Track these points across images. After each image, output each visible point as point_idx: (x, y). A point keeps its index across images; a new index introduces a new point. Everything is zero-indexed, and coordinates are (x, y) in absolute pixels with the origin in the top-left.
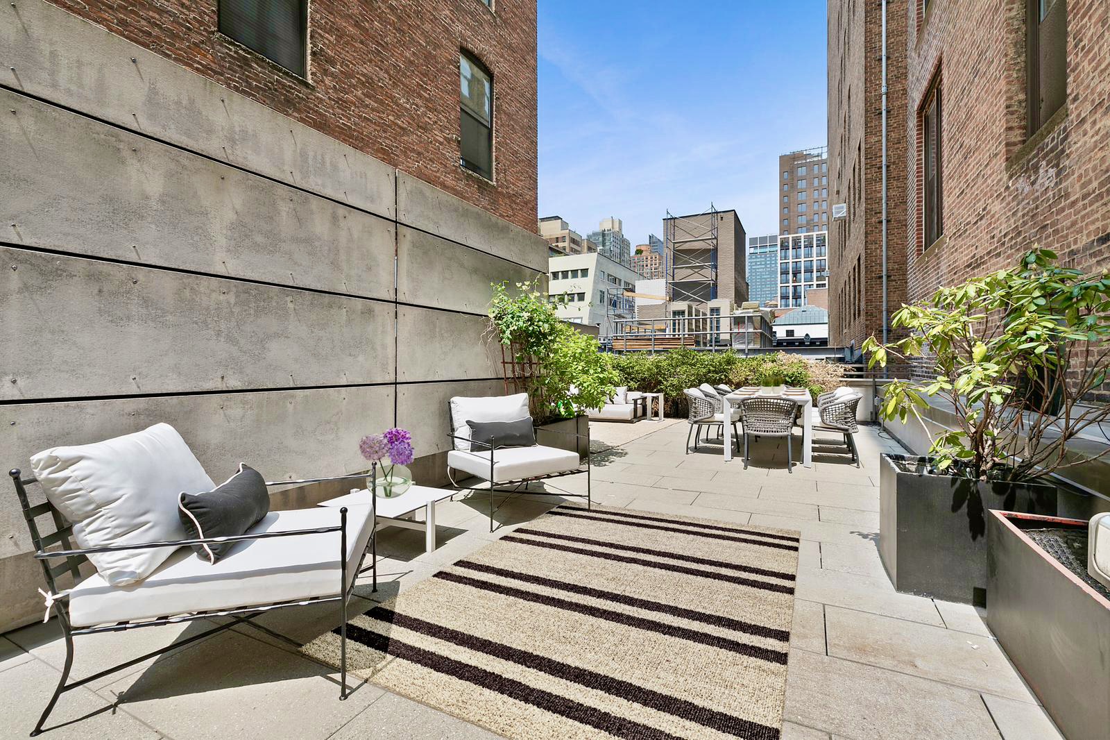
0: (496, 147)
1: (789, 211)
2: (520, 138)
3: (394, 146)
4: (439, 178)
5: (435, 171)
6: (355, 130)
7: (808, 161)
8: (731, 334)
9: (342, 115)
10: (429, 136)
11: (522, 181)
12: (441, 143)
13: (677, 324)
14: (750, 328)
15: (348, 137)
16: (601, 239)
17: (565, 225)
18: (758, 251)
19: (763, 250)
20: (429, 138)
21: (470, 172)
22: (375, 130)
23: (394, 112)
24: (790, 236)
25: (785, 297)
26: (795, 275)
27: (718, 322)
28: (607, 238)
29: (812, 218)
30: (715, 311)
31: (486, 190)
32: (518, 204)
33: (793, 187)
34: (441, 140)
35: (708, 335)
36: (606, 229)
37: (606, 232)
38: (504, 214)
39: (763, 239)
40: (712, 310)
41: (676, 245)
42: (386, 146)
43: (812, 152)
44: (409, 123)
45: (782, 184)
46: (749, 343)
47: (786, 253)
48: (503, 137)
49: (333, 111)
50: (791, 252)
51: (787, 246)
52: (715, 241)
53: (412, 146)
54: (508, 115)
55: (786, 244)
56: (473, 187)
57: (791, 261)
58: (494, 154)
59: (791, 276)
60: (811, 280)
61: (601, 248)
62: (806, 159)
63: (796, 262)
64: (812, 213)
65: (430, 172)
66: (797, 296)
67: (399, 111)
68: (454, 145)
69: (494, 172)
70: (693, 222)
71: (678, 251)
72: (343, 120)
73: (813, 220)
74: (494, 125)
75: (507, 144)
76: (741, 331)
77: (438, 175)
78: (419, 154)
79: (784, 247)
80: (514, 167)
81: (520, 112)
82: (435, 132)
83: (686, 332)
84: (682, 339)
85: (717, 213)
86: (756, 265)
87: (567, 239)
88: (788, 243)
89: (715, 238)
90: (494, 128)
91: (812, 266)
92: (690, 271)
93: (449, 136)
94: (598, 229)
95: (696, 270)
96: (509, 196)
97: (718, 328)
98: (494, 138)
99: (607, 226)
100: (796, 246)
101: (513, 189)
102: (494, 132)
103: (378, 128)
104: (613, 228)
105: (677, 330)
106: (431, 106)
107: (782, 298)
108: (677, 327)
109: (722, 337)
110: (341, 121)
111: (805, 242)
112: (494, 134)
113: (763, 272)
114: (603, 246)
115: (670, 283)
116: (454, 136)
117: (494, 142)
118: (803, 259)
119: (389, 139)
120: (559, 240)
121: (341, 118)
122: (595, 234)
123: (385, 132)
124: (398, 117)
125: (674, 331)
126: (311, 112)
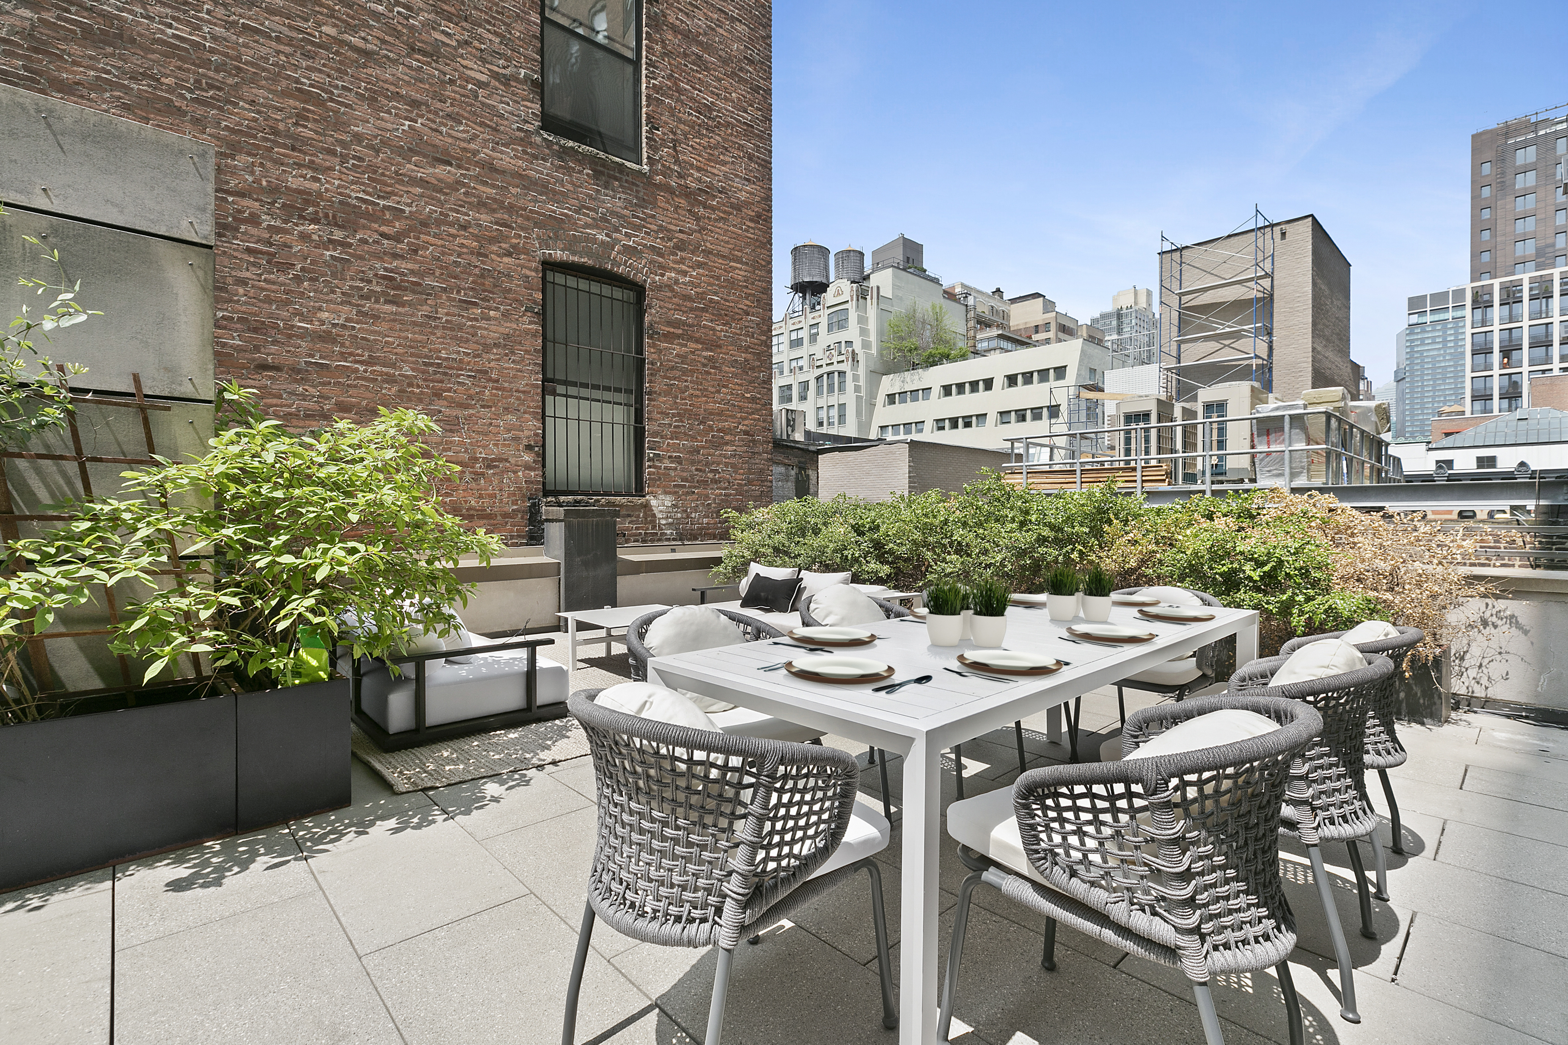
0: (648, 97)
1: (1494, 236)
2: (719, 80)
3: (337, 87)
4: (475, 153)
5: (464, 140)
6: (212, 51)
7: (1542, 132)
8: (1253, 456)
9: (174, 18)
10: (447, 69)
11: (724, 163)
12: (480, 84)
13: (1133, 441)
14: (1300, 441)
15: (193, 64)
16: (1114, 323)
17: (1049, 306)
18: (1428, 318)
19: (1437, 317)
20: (445, 74)
21: (571, 144)
22: (278, 52)
23: (338, 19)
24: (1496, 283)
25: (1482, 397)
26: (1506, 353)
27: (1222, 431)
28: (1126, 320)
29: (1549, 241)
30: (1217, 407)
31: (616, 179)
32: (713, 209)
33: (1503, 186)
34: (484, 78)
35: (1200, 460)
36: (1124, 307)
37: (1124, 311)
38: (672, 227)
39: (1439, 298)
40: (1209, 407)
41: (1185, 299)
42: (311, 85)
43: (1550, 115)
44: (383, 41)
45: (1477, 184)
46: (1293, 475)
47: (1484, 315)
48: (670, 77)
49: (145, 9)
50: (1496, 311)
51: (1487, 301)
52: (1266, 283)
53: (392, 88)
54: (688, 36)
55: (1486, 297)
56: (580, 172)
57: (1496, 327)
58: (644, 110)
59: (1496, 356)
60: (1548, 360)
61: (1115, 337)
62: (1536, 131)
63: (1510, 329)
64: (1551, 232)
65: (450, 140)
66: (1512, 394)
67: (353, 18)
68: (523, 90)
69: (644, 145)
70: (1222, 251)
71: (1184, 309)
72: (177, 29)
73: (1553, 245)
74: (644, 53)
75: (680, 91)
76: (1273, 448)
77: (473, 146)
78: (415, 104)
79: (1481, 301)
80: (700, 135)
81: (721, 31)
82: (465, 63)
83: (1153, 454)
84: (1139, 469)
85: (1272, 226)
86: (1423, 344)
87: (1053, 327)
88: (1491, 294)
89: (1267, 275)
90: (644, 60)
91: (1548, 334)
92: (1213, 345)
93: (507, 72)
94: (1109, 308)
95: (1227, 342)
96: (687, 193)
97: (1221, 444)
98: (644, 79)
99: (1127, 301)
100: (1511, 297)
101: (699, 180)
102: (644, 67)
103: (288, 50)
104: (1136, 303)
105: (1133, 452)
106: (452, 10)
107: (1474, 398)
108: (1133, 446)
109: (1232, 463)
110: (170, 31)
111: (1531, 289)
112: (644, 72)
113: (1439, 355)
114: (1119, 333)
115: (1168, 370)
116: (523, 71)
117: (644, 86)
118: (1526, 323)
119: (320, 71)
120: (1040, 329)
121: (170, 26)
122: (1104, 316)
123: (307, 56)
124: (353, 29)
125: (1128, 452)
126: (73, 9)
